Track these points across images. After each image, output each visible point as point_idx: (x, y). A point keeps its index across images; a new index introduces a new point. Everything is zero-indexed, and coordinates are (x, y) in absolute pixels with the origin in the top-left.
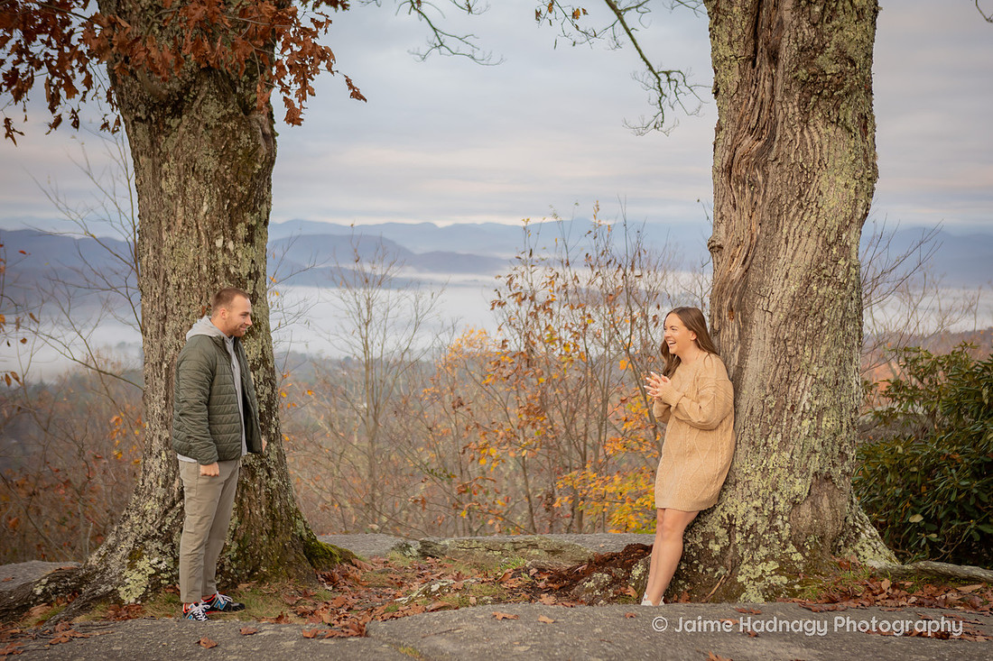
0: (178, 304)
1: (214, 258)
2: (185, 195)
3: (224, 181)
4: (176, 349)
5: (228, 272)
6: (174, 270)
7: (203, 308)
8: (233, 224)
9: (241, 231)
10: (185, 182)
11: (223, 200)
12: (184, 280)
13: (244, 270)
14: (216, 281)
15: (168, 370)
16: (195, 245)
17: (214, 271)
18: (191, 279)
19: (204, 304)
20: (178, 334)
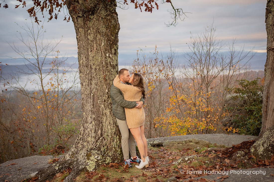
0: (96, 75)
1: (106, 60)
2: (96, 40)
3: (108, 35)
5: (110, 64)
6: (94, 64)
7: (104, 76)
8: (111, 49)
9: (113, 51)
10: (96, 36)
11: (108, 42)
12: (98, 67)
13: (115, 63)
14: (107, 67)
15: (93, 96)
16: (101, 56)
17: (107, 64)
18: (100, 67)
19: (104, 74)
20: (96, 84)
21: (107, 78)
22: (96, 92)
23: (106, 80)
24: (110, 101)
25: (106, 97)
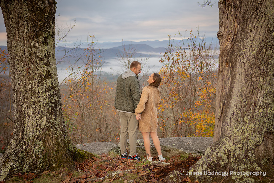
0: (18, 68)
1: (30, 50)
2: (19, 26)
3: (33, 20)
4: (19, 85)
5: (36, 55)
6: (16, 55)
7: (27, 69)
8: (37, 37)
9: (41, 39)
10: (18, 22)
11: (33, 28)
12: (20, 58)
13: (43, 54)
14: (31, 58)
15: (17, 92)
16: (23, 45)
17: (30, 55)
18: (22, 58)
19: (27, 67)
20: (19, 79)
21: (31, 72)
22: (19, 88)
23: (30, 74)
24: (33, 99)
25: (29, 94)
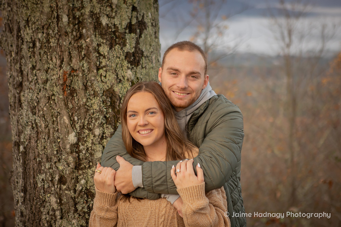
0: (34, 68)
1: (78, 4)
4: (33, 128)
5: (97, 25)
6: (27, 21)
7: (65, 73)
12: (40, 35)
13: (121, 20)
14: (81, 36)
15: (25, 154)
17: (78, 23)
18: (48, 34)
19: (66, 68)
20: (35, 107)
21: (78, 85)
22: (33, 141)
23: (73, 92)
24: (83, 182)
25: (68, 165)
